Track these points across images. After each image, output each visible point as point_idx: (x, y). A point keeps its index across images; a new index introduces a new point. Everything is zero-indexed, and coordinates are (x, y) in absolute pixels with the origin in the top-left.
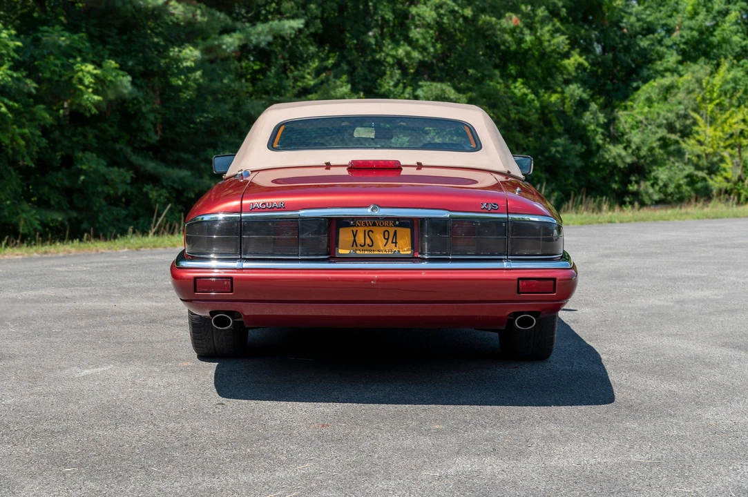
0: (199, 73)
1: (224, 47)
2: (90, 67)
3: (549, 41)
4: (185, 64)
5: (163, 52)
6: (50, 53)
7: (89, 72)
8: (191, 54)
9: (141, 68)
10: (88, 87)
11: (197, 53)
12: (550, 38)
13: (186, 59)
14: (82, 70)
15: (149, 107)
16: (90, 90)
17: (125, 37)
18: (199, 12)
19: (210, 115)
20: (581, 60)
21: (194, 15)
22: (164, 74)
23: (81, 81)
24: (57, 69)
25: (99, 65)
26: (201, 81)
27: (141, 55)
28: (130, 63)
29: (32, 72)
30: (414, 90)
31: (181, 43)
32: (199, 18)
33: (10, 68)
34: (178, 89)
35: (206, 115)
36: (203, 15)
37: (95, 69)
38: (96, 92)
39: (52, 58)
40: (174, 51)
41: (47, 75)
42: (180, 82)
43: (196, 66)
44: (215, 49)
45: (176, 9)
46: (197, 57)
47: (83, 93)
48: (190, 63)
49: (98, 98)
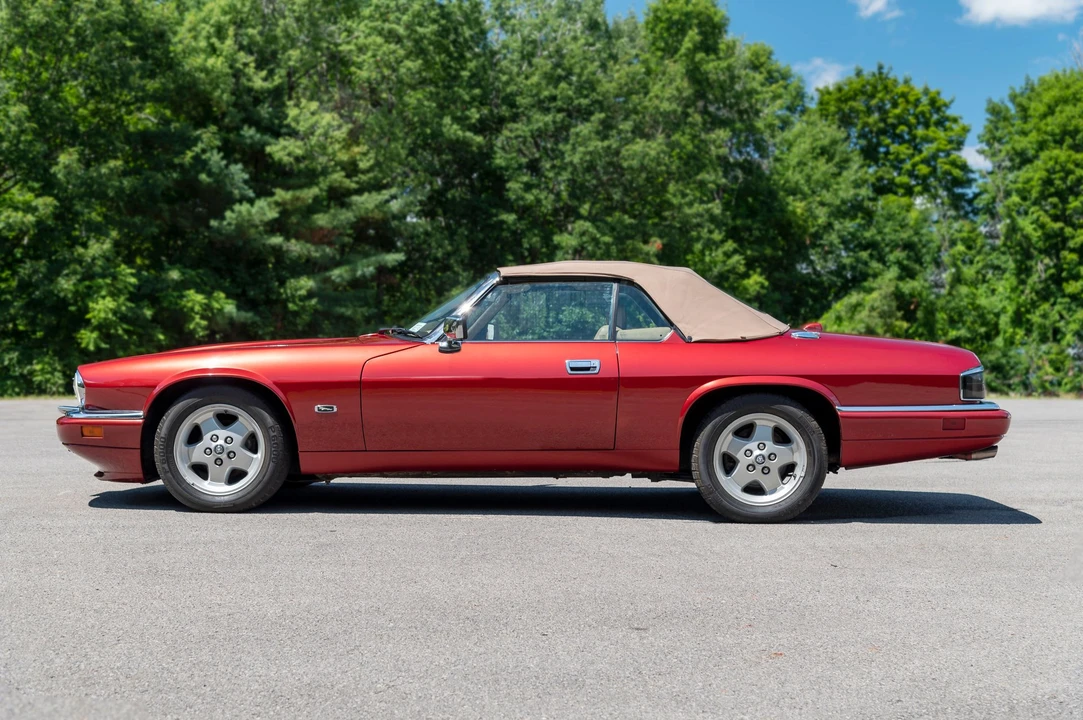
0: (314, 301)
1: (333, 277)
2: (200, 298)
3: (724, 262)
4: (298, 293)
5: (282, 283)
6: (168, 287)
7: (197, 302)
8: (306, 283)
9: (263, 297)
10: (197, 313)
11: (311, 283)
12: (725, 258)
13: (301, 288)
14: (193, 300)
16: (198, 316)
17: (253, 271)
18: (312, 248)
20: (761, 279)
21: (308, 252)
22: (284, 302)
23: (192, 309)
24: (172, 299)
25: (209, 295)
26: (318, 307)
27: (265, 286)
28: (252, 293)
29: (154, 301)
30: (558, 314)
31: (297, 275)
32: (313, 254)
33: (125, 300)
34: (296, 314)
36: (316, 251)
37: (204, 299)
38: (203, 317)
39: (170, 290)
40: (292, 283)
41: (165, 304)
42: (295, 308)
43: (310, 295)
44: (327, 280)
45: (295, 247)
46: (311, 288)
47: (193, 319)
48: (303, 292)
49: (204, 323)
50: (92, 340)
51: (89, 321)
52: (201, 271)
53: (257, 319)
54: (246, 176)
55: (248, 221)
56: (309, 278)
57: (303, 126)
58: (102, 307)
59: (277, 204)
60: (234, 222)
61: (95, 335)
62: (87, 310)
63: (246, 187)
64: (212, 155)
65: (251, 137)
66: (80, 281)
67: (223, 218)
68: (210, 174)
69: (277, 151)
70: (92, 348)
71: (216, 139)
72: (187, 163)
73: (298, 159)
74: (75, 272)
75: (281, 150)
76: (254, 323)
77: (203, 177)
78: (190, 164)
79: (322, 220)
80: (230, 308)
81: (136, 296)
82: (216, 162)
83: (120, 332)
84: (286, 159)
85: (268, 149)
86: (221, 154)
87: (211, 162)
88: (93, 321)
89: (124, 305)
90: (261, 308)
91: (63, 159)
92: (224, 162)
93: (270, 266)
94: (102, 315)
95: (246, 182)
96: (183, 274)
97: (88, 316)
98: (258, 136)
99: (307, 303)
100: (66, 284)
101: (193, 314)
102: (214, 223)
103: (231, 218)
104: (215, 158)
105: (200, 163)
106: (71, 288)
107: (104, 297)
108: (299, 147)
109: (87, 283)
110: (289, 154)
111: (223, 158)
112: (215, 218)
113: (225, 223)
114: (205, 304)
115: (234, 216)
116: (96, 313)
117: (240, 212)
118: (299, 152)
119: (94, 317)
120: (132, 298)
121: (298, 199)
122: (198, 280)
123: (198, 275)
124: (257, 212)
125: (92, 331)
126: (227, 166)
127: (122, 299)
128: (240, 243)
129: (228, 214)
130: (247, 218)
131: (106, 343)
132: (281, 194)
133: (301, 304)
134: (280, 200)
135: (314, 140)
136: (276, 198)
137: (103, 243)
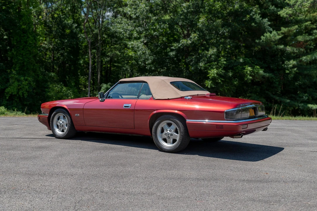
0: (295, 69)
1: (303, 60)
2: (249, 68)
4: (289, 66)
5: (283, 63)
6: (239, 65)
7: (249, 70)
8: (292, 62)
9: (276, 68)
10: (248, 74)
11: (295, 62)
13: (290, 64)
14: (247, 69)
15: (277, 80)
16: (249, 75)
17: (273, 59)
18: (295, 49)
19: (300, 82)
21: (294, 50)
22: (285, 69)
23: (247, 72)
24: (240, 69)
26: (297, 71)
27: (277, 64)
29: (233, 70)
31: (289, 60)
32: (295, 51)
33: (222, 70)
35: (298, 82)
36: (297, 50)
37: (251, 69)
38: (250, 76)
39: (239, 66)
40: (287, 62)
41: (237, 71)
42: (288, 72)
43: (294, 66)
44: (301, 61)
45: (289, 49)
46: (294, 64)
47: (247, 76)
48: (291, 66)
49: (251, 77)
50: (210, 84)
51: (209, 77)
52: (251, 59)
53: (273, 76)
54: (269, 23)
55: (270, 39)
56: (294, 60)
57: (292, 2)
58: (213, 72)
59: (282, 33)
60: (264, 40)
61: (210, 82)
62: (208, 73)
63: (270, 27)
64: (256, 16)
65: (273, 10)
66: (206, 64)
67: (261, 39)
68: (256, 23)
69: (282, 13)
70: (209, 87)
71: (258, 10)
72: (247, 20)
73: (290, 16)
74: (204, 60)
75: (284, 13)
76: (272, 78)
77: (253, 24)
78: (248, 20)
79: (300, 38)
80: (261, 72)
81: (226, 68)
82: (258, 18)
83: (220, 81)
84: (285, 15)
85: (279, 13)
86: (260, 15)
87: (256, 19)
88: (210, 77)
89: (221, 71)
90: (275, 72)
91: (201, 20)
92: (261, 18)
93: (279, 56)
94: (213, 75)
95: (269, 25)
96: (244, 60)
97: (208, 76)
98: (275, 9)
99: (293, 70)
100: (201, 64)
101: (247, 74)
102: (257, 41)
103: (263, 39)
104: (257, 17)
105: (252, 19)
106: (203, 65)
107: (214, 69)
108: (290, 11)
109: (209, 64)
110: (287, 14)
111: (260, 17)
112: (257, 39)
113: (261, 41)
114: (252, 71)
115: (264, 38)
116: (211, 74)
117: (266, 36)
118: (291, 12)
119: (211, 76)
120: (224, 69)
121: (290, 31)
122: (250, 62)
123: (250, 60)
124: (273, 36)
125: (210, 81)
126: (262, 19)
127: (220, 70)
128: (268, 48)
129: (262, 37)
130: (269, 39)
131: (214, 85)
132: (284, 30)
133: (291, 70)
134: (283, 32)
135: (296, 7)
136: (282, 31)
137: (213, 49)
